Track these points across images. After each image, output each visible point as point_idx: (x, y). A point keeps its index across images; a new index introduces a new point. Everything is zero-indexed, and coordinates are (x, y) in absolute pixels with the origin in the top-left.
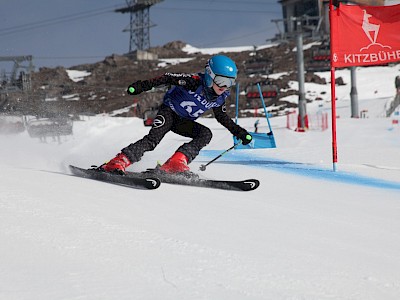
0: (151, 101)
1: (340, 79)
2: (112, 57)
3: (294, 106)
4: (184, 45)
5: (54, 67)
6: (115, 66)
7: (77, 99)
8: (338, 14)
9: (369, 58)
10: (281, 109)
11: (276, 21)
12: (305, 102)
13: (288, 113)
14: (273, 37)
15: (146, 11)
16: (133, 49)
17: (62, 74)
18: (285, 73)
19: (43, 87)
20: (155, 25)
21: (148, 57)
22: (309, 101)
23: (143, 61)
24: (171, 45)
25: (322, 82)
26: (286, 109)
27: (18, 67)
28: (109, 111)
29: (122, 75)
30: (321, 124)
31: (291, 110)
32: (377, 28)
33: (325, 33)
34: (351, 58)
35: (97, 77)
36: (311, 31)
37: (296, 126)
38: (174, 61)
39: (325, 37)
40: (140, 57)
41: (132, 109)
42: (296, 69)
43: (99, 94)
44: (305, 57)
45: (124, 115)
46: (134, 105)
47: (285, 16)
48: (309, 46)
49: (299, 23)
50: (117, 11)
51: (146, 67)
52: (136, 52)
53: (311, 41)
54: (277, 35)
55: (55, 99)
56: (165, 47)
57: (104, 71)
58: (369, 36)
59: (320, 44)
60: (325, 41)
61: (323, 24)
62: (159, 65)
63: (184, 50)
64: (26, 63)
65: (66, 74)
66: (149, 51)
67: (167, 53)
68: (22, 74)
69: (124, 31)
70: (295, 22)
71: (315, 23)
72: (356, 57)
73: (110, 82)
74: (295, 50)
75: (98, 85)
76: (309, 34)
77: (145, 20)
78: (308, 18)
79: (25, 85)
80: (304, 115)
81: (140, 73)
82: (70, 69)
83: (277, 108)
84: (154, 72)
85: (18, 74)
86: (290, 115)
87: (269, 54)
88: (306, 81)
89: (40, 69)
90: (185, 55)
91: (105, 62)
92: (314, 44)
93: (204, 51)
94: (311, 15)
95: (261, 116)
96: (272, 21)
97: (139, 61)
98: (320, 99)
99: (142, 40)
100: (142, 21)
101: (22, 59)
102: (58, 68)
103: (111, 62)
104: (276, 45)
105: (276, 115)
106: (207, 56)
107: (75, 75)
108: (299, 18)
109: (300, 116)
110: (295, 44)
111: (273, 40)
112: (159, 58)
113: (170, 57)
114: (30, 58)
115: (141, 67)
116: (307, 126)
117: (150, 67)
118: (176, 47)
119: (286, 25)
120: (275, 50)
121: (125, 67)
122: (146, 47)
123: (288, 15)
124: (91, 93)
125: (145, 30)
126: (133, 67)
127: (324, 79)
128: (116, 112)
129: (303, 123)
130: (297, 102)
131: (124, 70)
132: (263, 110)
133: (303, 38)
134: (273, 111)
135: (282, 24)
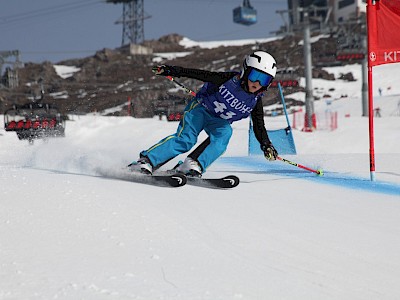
0: (146, 99)
1: (350, 74)
2: (103, 51)
3: (301, 103)
4: (181, 38)
5: (40, 62)
6: (106, 61)
7: (65, 97)
10: (288, 107)
11: (282, 12)
12: (312, 99)
13: (294, 112)
14: (278, 29)
15: (140, 2)
16: (127, 42)
17: (49, 70)
19: (29, 84)
20: (149, 17)
21: (143, 51)
22: (316, 99)
23: (137, 56)
24: (167, 38)
25: (331, 77)
26: (292, 108)
27: (3, 63)
28: (100, 109)
29: (114, 71)
30: (330, 123)
31: (297, 108)
33: (334, 25)
34: (392, 55)
35: (87, 72)
36: (318, 23)
37: (302, 126)
38: (170, 56)
39: (335, 29)
40: (133, 51)
41: (125, 108)
42: (302, 64)
43: (86, 89)
44: (312, 51)
45: (117, 114)
46: (128, 104)
47: (290, 6)
48: (317, 38)
49: (306, 14)
51: (140, 62)
52: (128, 46)
53: (318, 34)
54: (282, 27)
56: (160, 40)
57: (94, 66)
59: (327, 36)
60: (334, 33)
61: (332, 15)
62: (155, 60)
63: (182, 43)
64: (12, 59)
65: (54, 70)
66: (143, 44)
67: (162, 46)
68: (8, 69)
69: (117, 23)
70: (302, 13)
71: (323, 14)
72: (398, 55)
73: (102, 78)
74: (301, 43)
75: (88, 82)
76: (316, 26)
77: (139, 11)
78: (316, 9)
79: (11, 81)
80: (311, 114)
81: (133, 69)
82: (58, 64)
83: (281, 106)
84: (149, 67)
85: (4, 70)
86: (297, 114)
87: (273, 48)
88: (314, 77)
89: (26, 65)
90: (182, 49)
91: (95, 57)
92: (322, 36)
93: (203, 45)
94: (318, 5)
96: (277, 12)
97: (132, 56)
98: (328, 96)
99: (136, 33)
100: (136, 12)
101: (8, 54)
102: (45, 63)
103: (102, 56)
104: (281, 38)
105: (279, 114)
106: (206, 50)
107: (64, 71)
108: (306, 9)
109: (307, 115)
110: (302, 37)
111: (278, 33)
112: (154, 51)
113: (166, 51)
114: (16, 53)
115: (135, 63)
116: (315, 126)
117: (145, 62)
118: (172, 40)
119: (291, 16)
120: (279, 44)
121: (118, 62)
122: (139, 41)
123: (294, 5)
124: (80, 91)
125: (139, 23)
126: (126, 62)
127: (333, 75)
128: (108, 111)
129: (310, 122)
130: (304, 100)
131: (117, 65)
133: (311, 30)
134: (278, 109)
135: (286, 15)
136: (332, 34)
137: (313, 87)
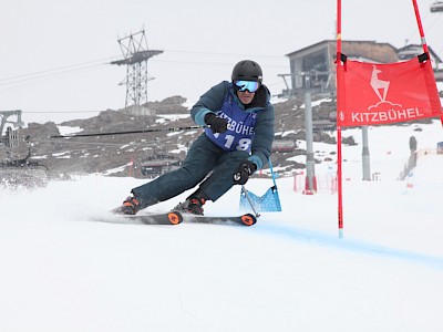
1: (351, 138)
2: (109, 111)
3: (302, 166)
4: (184, 100)
6: (109, 122)
7: (68, 157)
8: (345, 70)
9: (378, 117)
10: (288, 170)
11: (283, 76)
12: (313, 162)
13: (295, 174)
14: (281, 92)
15: (143, 63)
16: (131, 103)
17: (53, 130)
18: (293, 132)
21: (148, 113)
22: (318, 162)
23: (140, 117)
24: (169, 98)
25: (332, 141)
26: (293, 170)
27: (5, 122)
28: (102, 170)
30: (330, 186)
31: (299, 171)
32: (385, 85)
34: (359, 116)
36: (319, 87)
37: (303, 189)
38: (174, 117)
40: (137, 113)
41: (127, 168)
42: (304, 127)
43: (92, 152)
44: (313, 114)
45: (118, 174)
46: (130, 164)
47: (293, 70)
48: (318, 103)
49: (307, 79)
50: (113, 63)
51: (143, 123)
52: (131, 107)
53: (320, 98)
54: (284, 91)
55: (44, 157)
56: (164, 102)
57: (98, 127)
58: (378, 93)
59: (330, 100)
60: (335, 98)
62: (157, 121)
63: (184, 105)
65: (57, 131)
66: (146, 106)
67: (166, 108)
68: (9, 130)
69: (120, 84)
70: (304, 77)
71: (325, 78)
72: (364, 116)
77: (143, 73)
78: (317, 73)
79: (12, 141)
80: (311, 178)
82: (64, 124)
83: (284, 168)
85: (5, 130)
86: (297, 177)
88: (315, 140)
89: (29, 125)
90: (184, 111)
91: (99, 118)
92: (324, 100)
94: (319, 70)
95: (266, 177)
97: (135, 117)
98: (330, 160)
99: (140, 94)
100: (140, 74)
101: (9, 114)
102: (47, 124)
103: (104, 117)
104: (283, 101)
105: (281, 177)
107: (67, 131)
108: (307, 73)
109: (307, 178)
110: (303, 101)
111: (279, 96)
112: (157, 113)
113: (169, 112)
114: (18, 113)
115: (138, 123)
116: (315, 188)
117: (148, 123)
118: (175, 101)
119: (293, 80)
121: (121, 123)
122: (142, 102)
123: (296, 69)
124: (83, 151)
125: (143, 84)
126: (129, 123)
127: (333, 138)
128: (110, 171)
129: (311, 185)
130: (305, 163)
131: (120, 126)
132: (269, 170)
133: (312, 95)
134: (279, 172)
135: (289, 79)
136: (333, 99)
137: (314, 151)
